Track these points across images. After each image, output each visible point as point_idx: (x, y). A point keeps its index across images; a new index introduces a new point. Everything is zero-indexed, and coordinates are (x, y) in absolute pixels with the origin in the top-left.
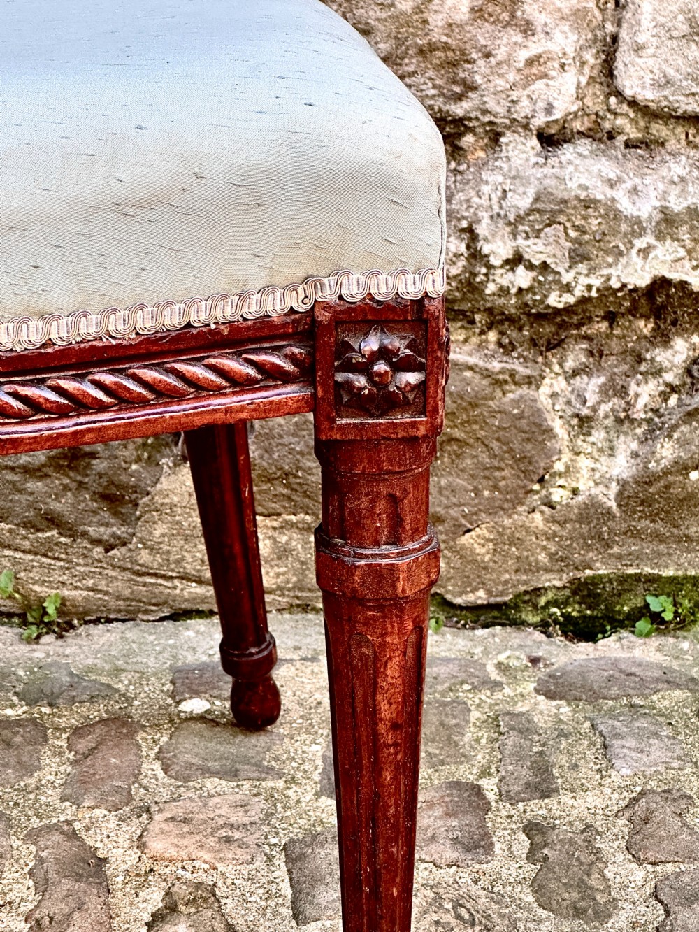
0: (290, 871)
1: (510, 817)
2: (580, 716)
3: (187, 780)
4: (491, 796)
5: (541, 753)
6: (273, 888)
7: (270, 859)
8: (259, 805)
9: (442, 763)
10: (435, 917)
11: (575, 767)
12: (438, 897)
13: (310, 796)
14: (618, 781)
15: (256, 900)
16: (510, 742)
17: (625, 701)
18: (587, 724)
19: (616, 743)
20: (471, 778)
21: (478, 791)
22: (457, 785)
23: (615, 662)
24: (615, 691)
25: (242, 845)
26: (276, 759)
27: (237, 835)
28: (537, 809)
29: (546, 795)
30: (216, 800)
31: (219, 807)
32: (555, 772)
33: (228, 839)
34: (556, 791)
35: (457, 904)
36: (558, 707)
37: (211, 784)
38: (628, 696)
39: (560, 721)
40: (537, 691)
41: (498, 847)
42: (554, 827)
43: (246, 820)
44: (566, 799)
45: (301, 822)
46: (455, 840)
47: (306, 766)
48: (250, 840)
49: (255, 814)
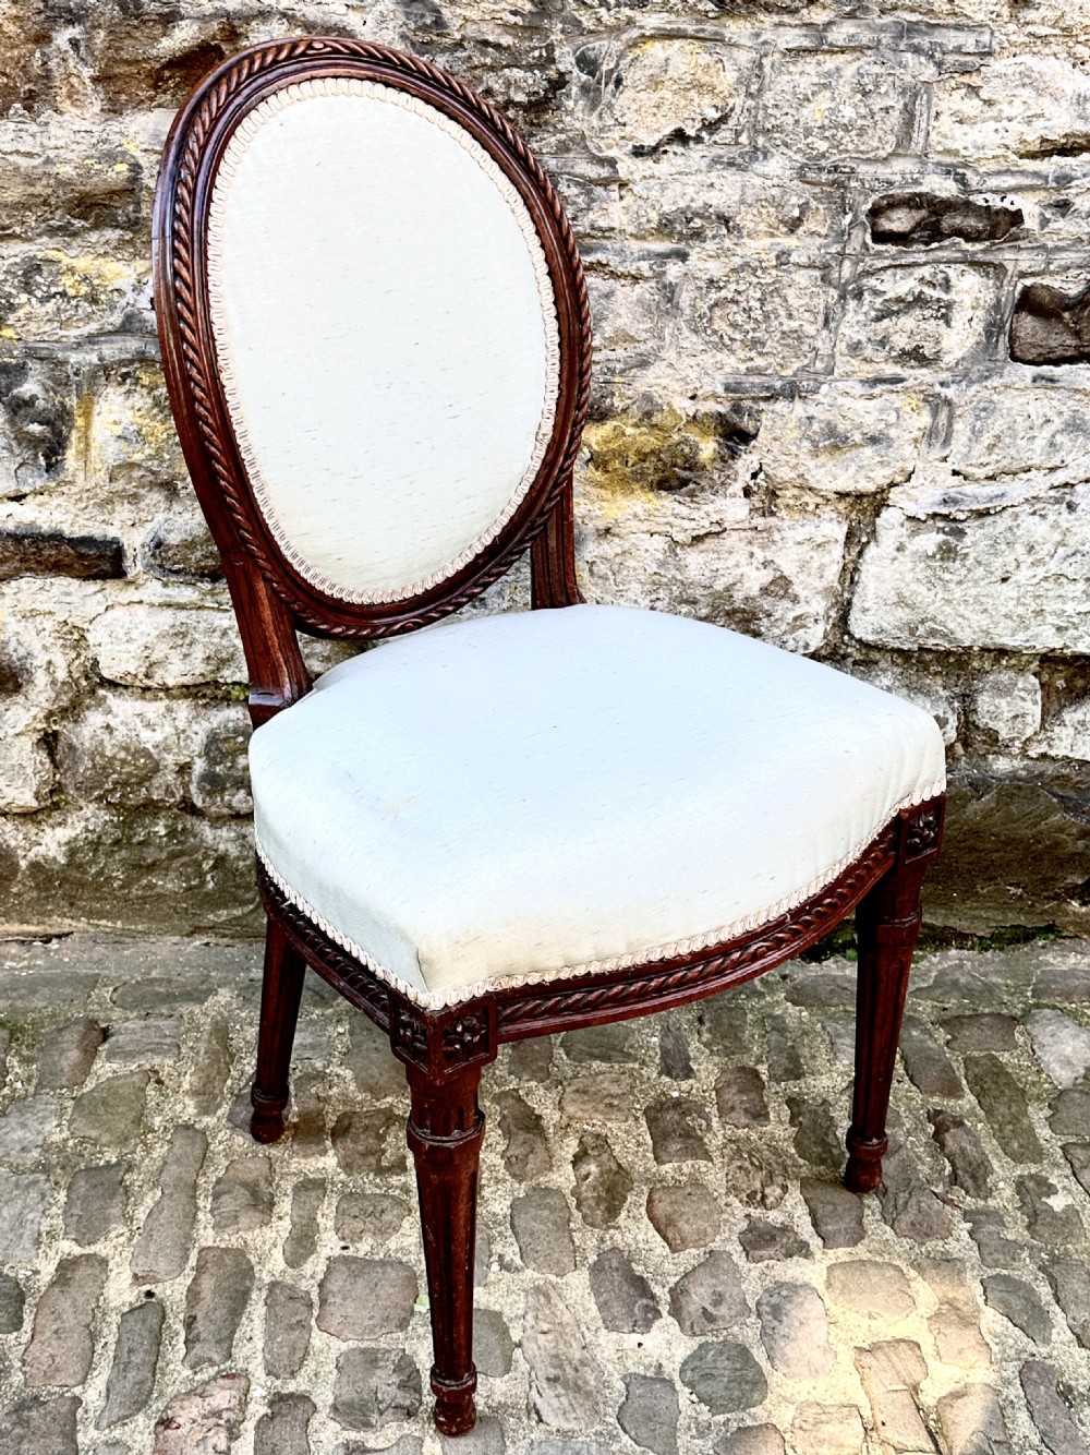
0: (649, 1128)
1: (777, 1093)
2: (814, 1019)
3: (581, 1062)
4: (764, 1078)
5: (793, 1047)
6: (640, 1139)
7: (637, 1119)
8: (626, 1080)
9: (733, 1053)
10: (739, 1163)
11: (814, 1057)
12: (739, 1149)
13: (655, 1075)
14: (842, 1069)
15: (632, 1146)
16: (773, 1038)
17: (841, 1008)
18: (819, 1025)
19: (839, 1041)
20: (752, 1064)
21: (756, 1074)
22: (742, 1069)
23: (835, 978)
24: (835, 1001)
25: (620, 1110)
26: (632, 1047)
27: (616, 1102)
28: (793, 1087)
29: (798, 1077)
30: (601, 1077)
31: (602, 1082)
32: (802, 1061)
33: (611, 1105)
34: (803, 1074)
35: (750, 1156)
36: (800, 1012)
37: (596, 1064)
38: (844, 1004)
39: (802, 1022)
40: (787, 999)
41: (772, 1116)
42: (804, 1101)
43: (620, 1092)
44: (810, 1080)
45: (653, 1093)
46: (746, 1110)
47: (651, 1053)
48: (624, 1105)
49: (624, 1088)
